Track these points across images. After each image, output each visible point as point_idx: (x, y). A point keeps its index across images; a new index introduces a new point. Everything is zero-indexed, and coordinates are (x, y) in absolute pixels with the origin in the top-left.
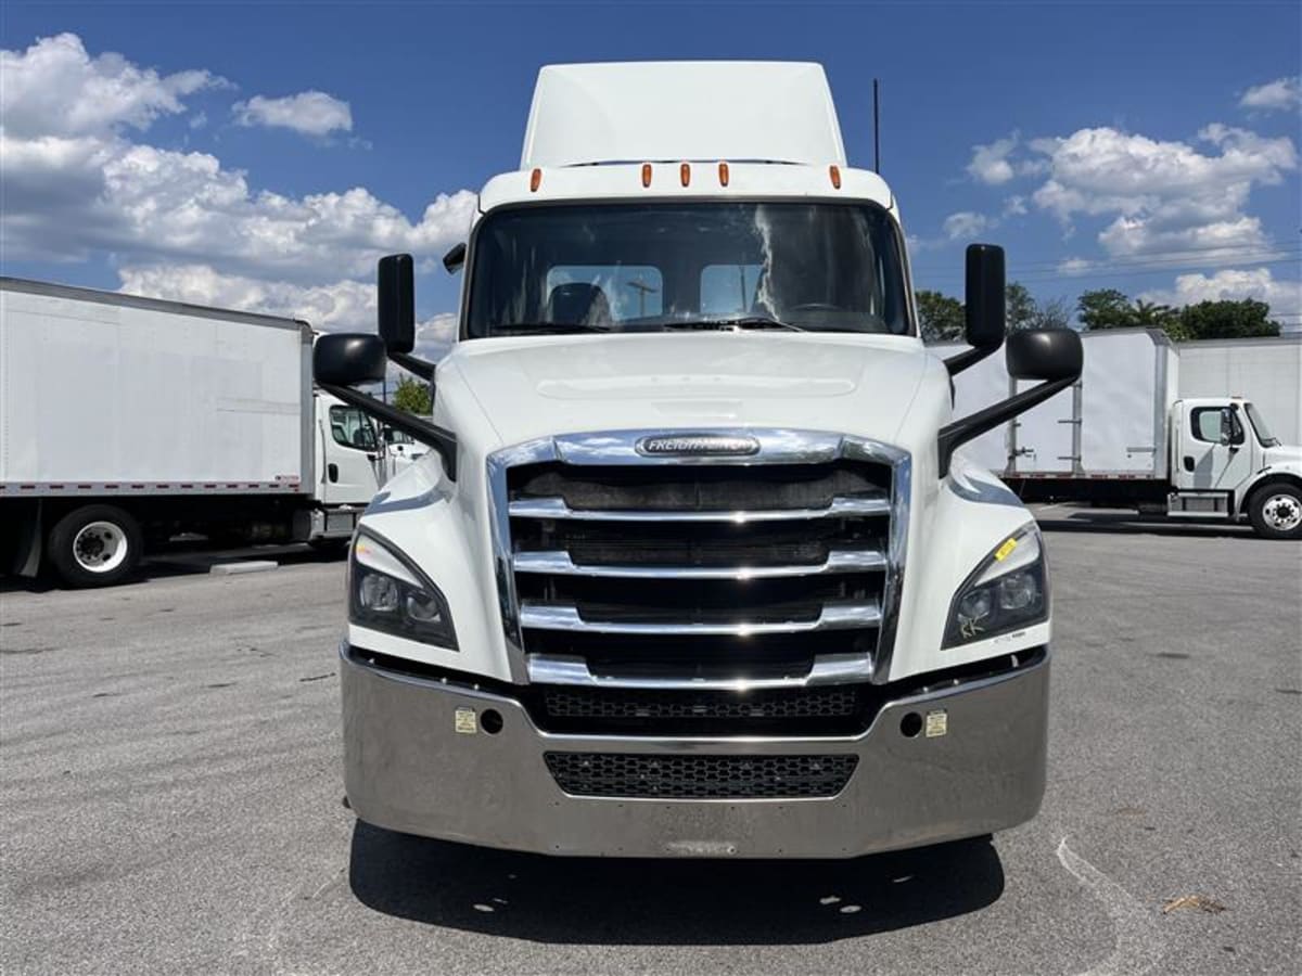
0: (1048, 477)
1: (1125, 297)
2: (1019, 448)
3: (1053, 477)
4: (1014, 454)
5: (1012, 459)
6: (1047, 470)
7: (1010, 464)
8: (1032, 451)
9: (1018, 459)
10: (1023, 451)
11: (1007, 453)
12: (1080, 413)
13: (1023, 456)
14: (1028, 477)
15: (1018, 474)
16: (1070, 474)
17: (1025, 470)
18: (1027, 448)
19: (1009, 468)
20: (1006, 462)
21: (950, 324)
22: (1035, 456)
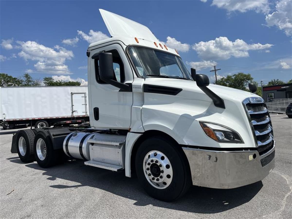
0: (80, 116)
1: (53, 79)
2: (74, 110)
3: (82, 116)
4: (73, 112)
5: (72, 113)
6: (80, 115)
7: (72, 114)
8: (77, 111)
9: (74, 113)
10: (75, 111)
11: (71, 112)
12: (86, 103)
13: (75, 112)
14: (76, 117)
15: (74, 116)
16: (85, 116)
17: (75, 115)
18: (76, 110)
19: (72, 115)
20: (71, 114)
21: (10, 82)
22: (78, 112)
